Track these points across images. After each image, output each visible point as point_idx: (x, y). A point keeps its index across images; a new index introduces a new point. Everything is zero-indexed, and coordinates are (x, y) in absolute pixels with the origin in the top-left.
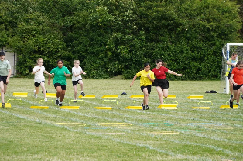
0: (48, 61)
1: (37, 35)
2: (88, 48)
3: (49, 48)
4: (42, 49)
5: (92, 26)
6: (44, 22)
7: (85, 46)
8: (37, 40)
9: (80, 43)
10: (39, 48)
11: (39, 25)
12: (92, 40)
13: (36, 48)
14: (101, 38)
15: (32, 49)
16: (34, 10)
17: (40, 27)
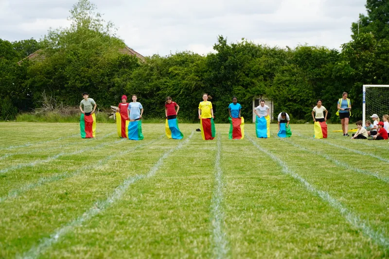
0: (301, 108)
1: (290, 85)
2: (334, 96)
3: (301, 96)
4: (295, 97)
5: (336, 77)
6: (297, 73)
7: (331, 95)
8: (290, 89)
9: (327, 92)
10: (292, 97)
11: (293, 76)
12: (337, 89)
13: (289, 97)
14: (344, 87)
15: (286, 97)
16: (290, 62)
17: (293, 78)
